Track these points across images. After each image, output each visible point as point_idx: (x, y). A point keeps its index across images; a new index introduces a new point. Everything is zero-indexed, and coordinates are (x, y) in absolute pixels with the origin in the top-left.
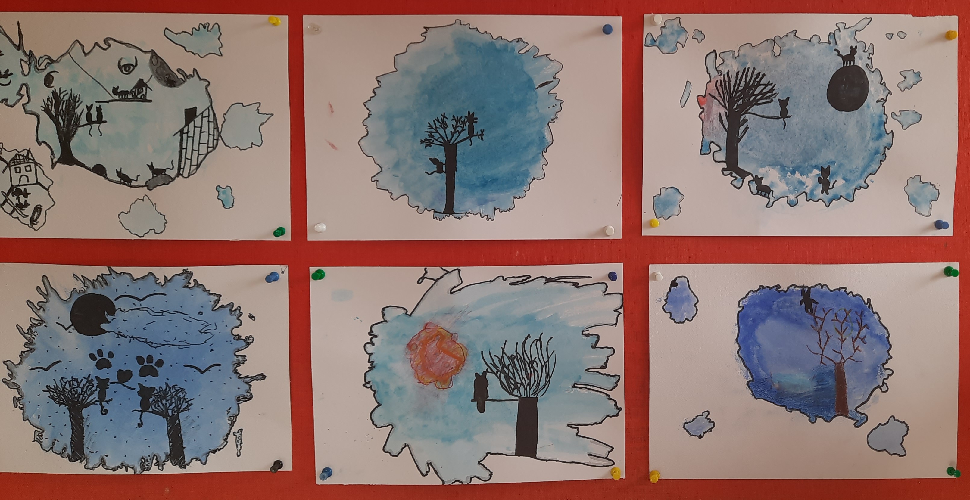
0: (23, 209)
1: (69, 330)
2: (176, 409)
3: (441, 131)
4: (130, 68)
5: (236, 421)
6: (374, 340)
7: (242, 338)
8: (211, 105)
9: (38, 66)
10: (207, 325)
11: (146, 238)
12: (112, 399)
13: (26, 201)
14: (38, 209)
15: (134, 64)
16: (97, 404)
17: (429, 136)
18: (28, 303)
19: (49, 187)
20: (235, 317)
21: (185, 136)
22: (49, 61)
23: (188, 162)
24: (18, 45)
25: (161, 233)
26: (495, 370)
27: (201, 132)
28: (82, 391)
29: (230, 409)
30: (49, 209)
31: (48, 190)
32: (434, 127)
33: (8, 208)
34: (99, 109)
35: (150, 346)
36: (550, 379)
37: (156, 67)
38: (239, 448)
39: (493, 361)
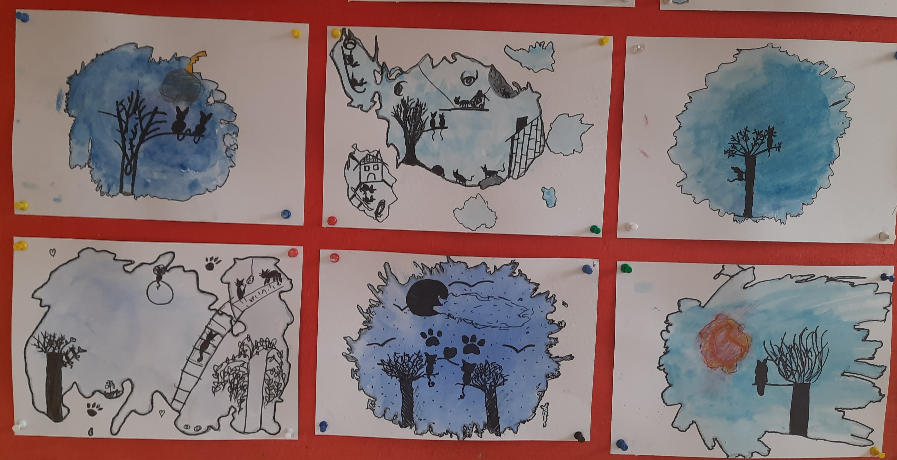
0: (369, 203)
1: (404, 311)
2: (493, 384)
3: (743, 143)
4: (471, 81)
5: (544, 395)
6: (670, 328)
7: (555, 322)
8: (540, 115)
9: (389, 76)
10: (525, 310)
11: (478, 231)
12: (439, 373)
13: (372, 196)
14: (382, 203)
15: (475, 77)
16: (425, 377)
17: (732, 147)
18: (369, 286)
19: (392, 185)
20: (551, 304)
21: (515, 142)
22: (399, 72)
23: (518, 165)
24: (373, 56)
25: (492, 227)
26: (775, 358)
27: (529, 139)
28: (413, 365)
29: (539, 385)
30: (392, 203)
31: (391, 187)
32: (737, 139)
33: (356, 202)
34: (442, 117)
35: (476, 327)
36: (822, 367)
37: (494, 80)
38: (545, 420)
39: (773, 350)
